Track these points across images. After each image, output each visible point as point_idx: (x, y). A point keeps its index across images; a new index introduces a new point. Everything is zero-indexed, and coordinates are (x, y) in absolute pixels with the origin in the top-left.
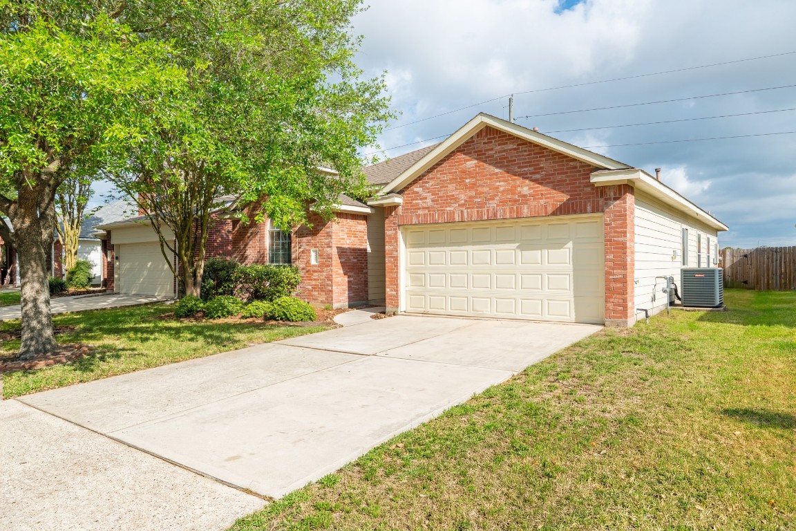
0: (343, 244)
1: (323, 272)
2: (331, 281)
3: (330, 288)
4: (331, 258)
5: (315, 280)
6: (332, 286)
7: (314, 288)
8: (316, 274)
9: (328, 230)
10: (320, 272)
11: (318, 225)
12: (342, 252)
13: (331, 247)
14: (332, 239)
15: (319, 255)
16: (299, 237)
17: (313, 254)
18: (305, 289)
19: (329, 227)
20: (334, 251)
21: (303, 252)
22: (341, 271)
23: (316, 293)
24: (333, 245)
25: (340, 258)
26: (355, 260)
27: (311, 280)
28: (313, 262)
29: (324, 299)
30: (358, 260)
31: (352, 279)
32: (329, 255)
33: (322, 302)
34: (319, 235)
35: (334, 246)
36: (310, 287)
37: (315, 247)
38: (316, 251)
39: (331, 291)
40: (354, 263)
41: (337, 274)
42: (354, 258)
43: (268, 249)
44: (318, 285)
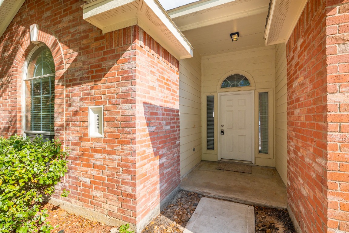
0: (153, 99)
1: (114, 153)
2: (133, 174)
3: (129, 189)
4: (133, 126)
5: (96, 167)
6: (134, 185)
7: (94, 183)
8: (98, 156)
9: (126, 66)
10: (108, 153)
11: (103, 59)
12: (152, 114)
13: (132, 102)
14: (134, 84)
15: (106, 119)
16: (67, 86)
17: (93, 118)
18: (78, 183)
19: (127, 61)
20: (139, 112)
21: (75, 114)
22: (150, 150)
23: (98, 194)
24: (137, 98)
25: (148, 125)
26: (168, 127)
27: (89, 166)
28: (94, 132)
29: (116, 208)
30: (171, 127)
31: (164, 160)
32: (126, 119)
33: (110, 214)
34: (105, 78)
35: (139, 100)
36: (87, 181)
37: (97, 104)
38: (99, 112)
39: (132, 197)
40: (167, 131)
41: (143, 159)
42: (167, 124)
43: (23, 109)
44: (103, 179)
